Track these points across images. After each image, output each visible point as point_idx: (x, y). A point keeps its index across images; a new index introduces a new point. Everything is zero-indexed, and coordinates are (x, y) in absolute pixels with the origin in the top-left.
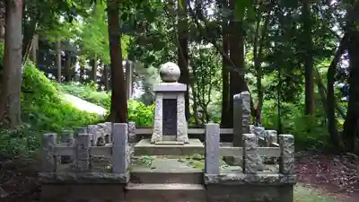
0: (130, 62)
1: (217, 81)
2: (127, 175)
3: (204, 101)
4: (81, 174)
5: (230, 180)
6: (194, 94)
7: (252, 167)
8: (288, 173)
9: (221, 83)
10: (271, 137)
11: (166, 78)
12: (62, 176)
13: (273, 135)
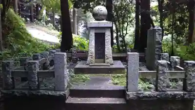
0: (76, 9)
1: (132, 20)
2: (67, 92)
3: (123, 34)
4: (32, 91)
5: (146, 97)
6: (117, 29)
7: (163, 87)
8: (191, 91)
9: (134, 22)
10: (176, 62)
11: (97, 18)
12: (18, 92)
13: (177, 60)
